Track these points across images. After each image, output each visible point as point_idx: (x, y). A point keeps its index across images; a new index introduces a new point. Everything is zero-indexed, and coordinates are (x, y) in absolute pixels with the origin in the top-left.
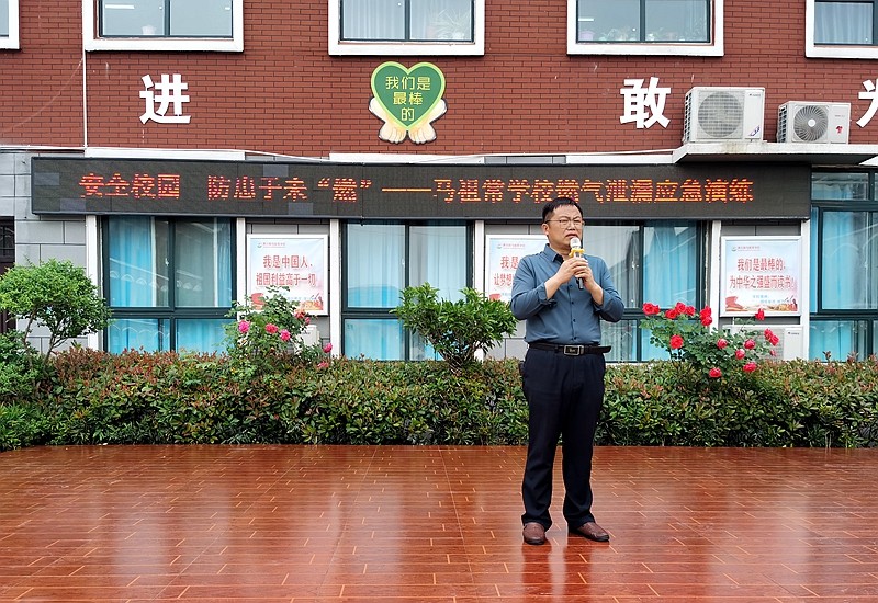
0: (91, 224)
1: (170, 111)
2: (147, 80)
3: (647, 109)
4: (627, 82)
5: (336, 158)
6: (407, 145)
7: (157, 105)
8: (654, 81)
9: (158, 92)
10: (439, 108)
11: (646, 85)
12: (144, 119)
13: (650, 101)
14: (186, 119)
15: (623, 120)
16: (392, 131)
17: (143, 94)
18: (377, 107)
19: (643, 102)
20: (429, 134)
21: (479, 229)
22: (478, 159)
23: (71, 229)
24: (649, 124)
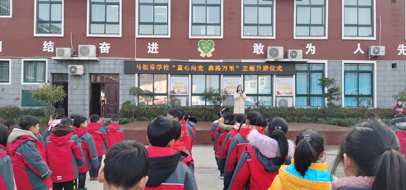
0: (137, 75)
1: (154, 51)
2: (149, 44)
3: (259, 50)
4: (254, 44)
5: (190, 61)
6: (206, 58)
7: (151, 49)
9: (152, 46)
10: (213, 50)
11: (259, 45)
12: (148, 52)
13: (260, 48)
14: (158, 52)
15: (254, 52)
16: (203, 55)
17: (148, 47)
18: (199, 49)
19: (258, 49)
20: (211, 55)
21: (222, 76)
22: (222, 61)
23: (132, 76)
24: (259, 53)
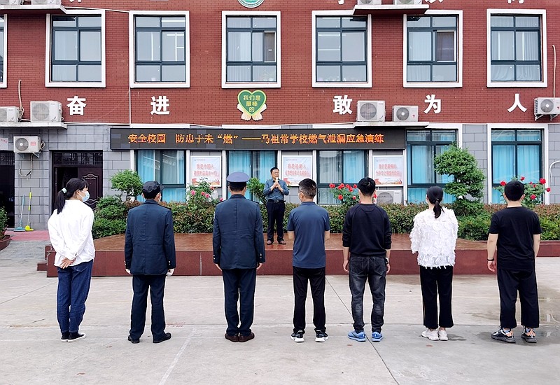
0: (132, 153)
1: (162, 110)
2: (154, 98)
4: (335, 97)
5: (224, 126)
6: (252, 121)
7: (157, 108)
8: (346, 96)
9: (158, 103)
10: (264, 107)
11: (343, 98)
12: (152, 113)
13: (345, 104)
14: (168, 113)
15: (334, 111)
16: (246, 116)
17: (152, 104)
18: (240, 107)
19: (342, 104)
20: (260, 117)
21: (279, 153)
22: (279, 127)
23: (124, 155)
24: (344, 113)
